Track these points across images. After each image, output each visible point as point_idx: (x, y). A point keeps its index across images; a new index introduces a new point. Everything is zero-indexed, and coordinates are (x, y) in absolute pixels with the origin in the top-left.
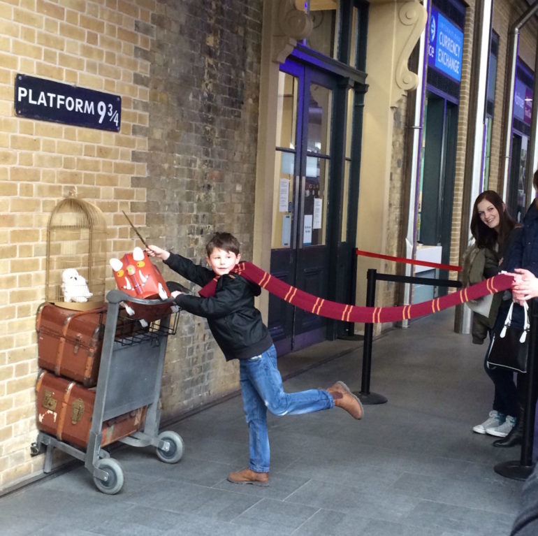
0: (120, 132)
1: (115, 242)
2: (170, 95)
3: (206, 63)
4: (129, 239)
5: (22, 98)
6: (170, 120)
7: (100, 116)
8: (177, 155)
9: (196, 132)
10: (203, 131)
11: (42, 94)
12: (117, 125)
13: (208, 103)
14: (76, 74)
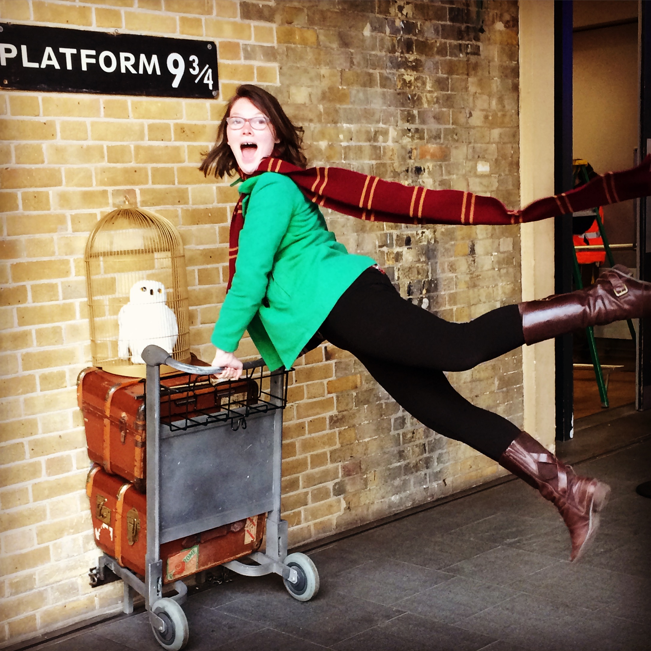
0: (221, 97)
2: (322, 31)
5: (8, 59)
6: (324, 70)
7: (174, 76)
8: (345, 125)
9: (383, 86)
11: (49, 50)
12: (211, 88)
13: (407, 36)
14: (117, 14)
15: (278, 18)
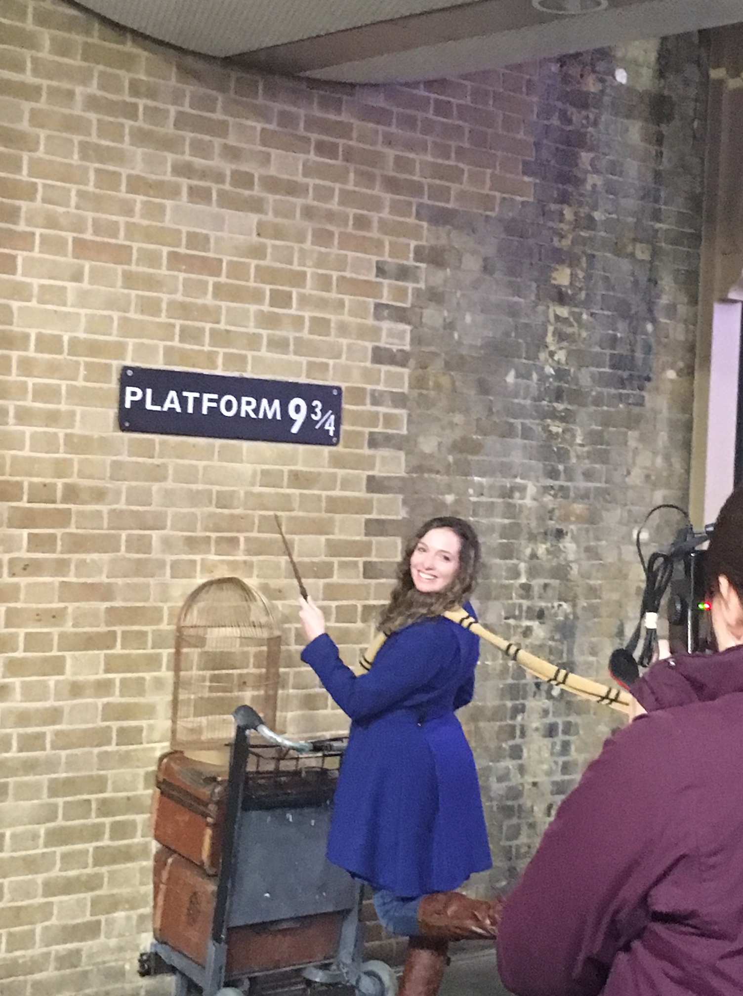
0: (341, 445)
2: (459, 376)
3: (551, 316)
4: (359, 625)
5: (133, 402)
6: (458, 418)
7: (294, 421)
8: (477, 479)
9: (525, 437)
10: (545, 435)
11: (172, 394)
12: (331, 434)
13: (556, 384)
14: (243, 358)
15: (412, 362)
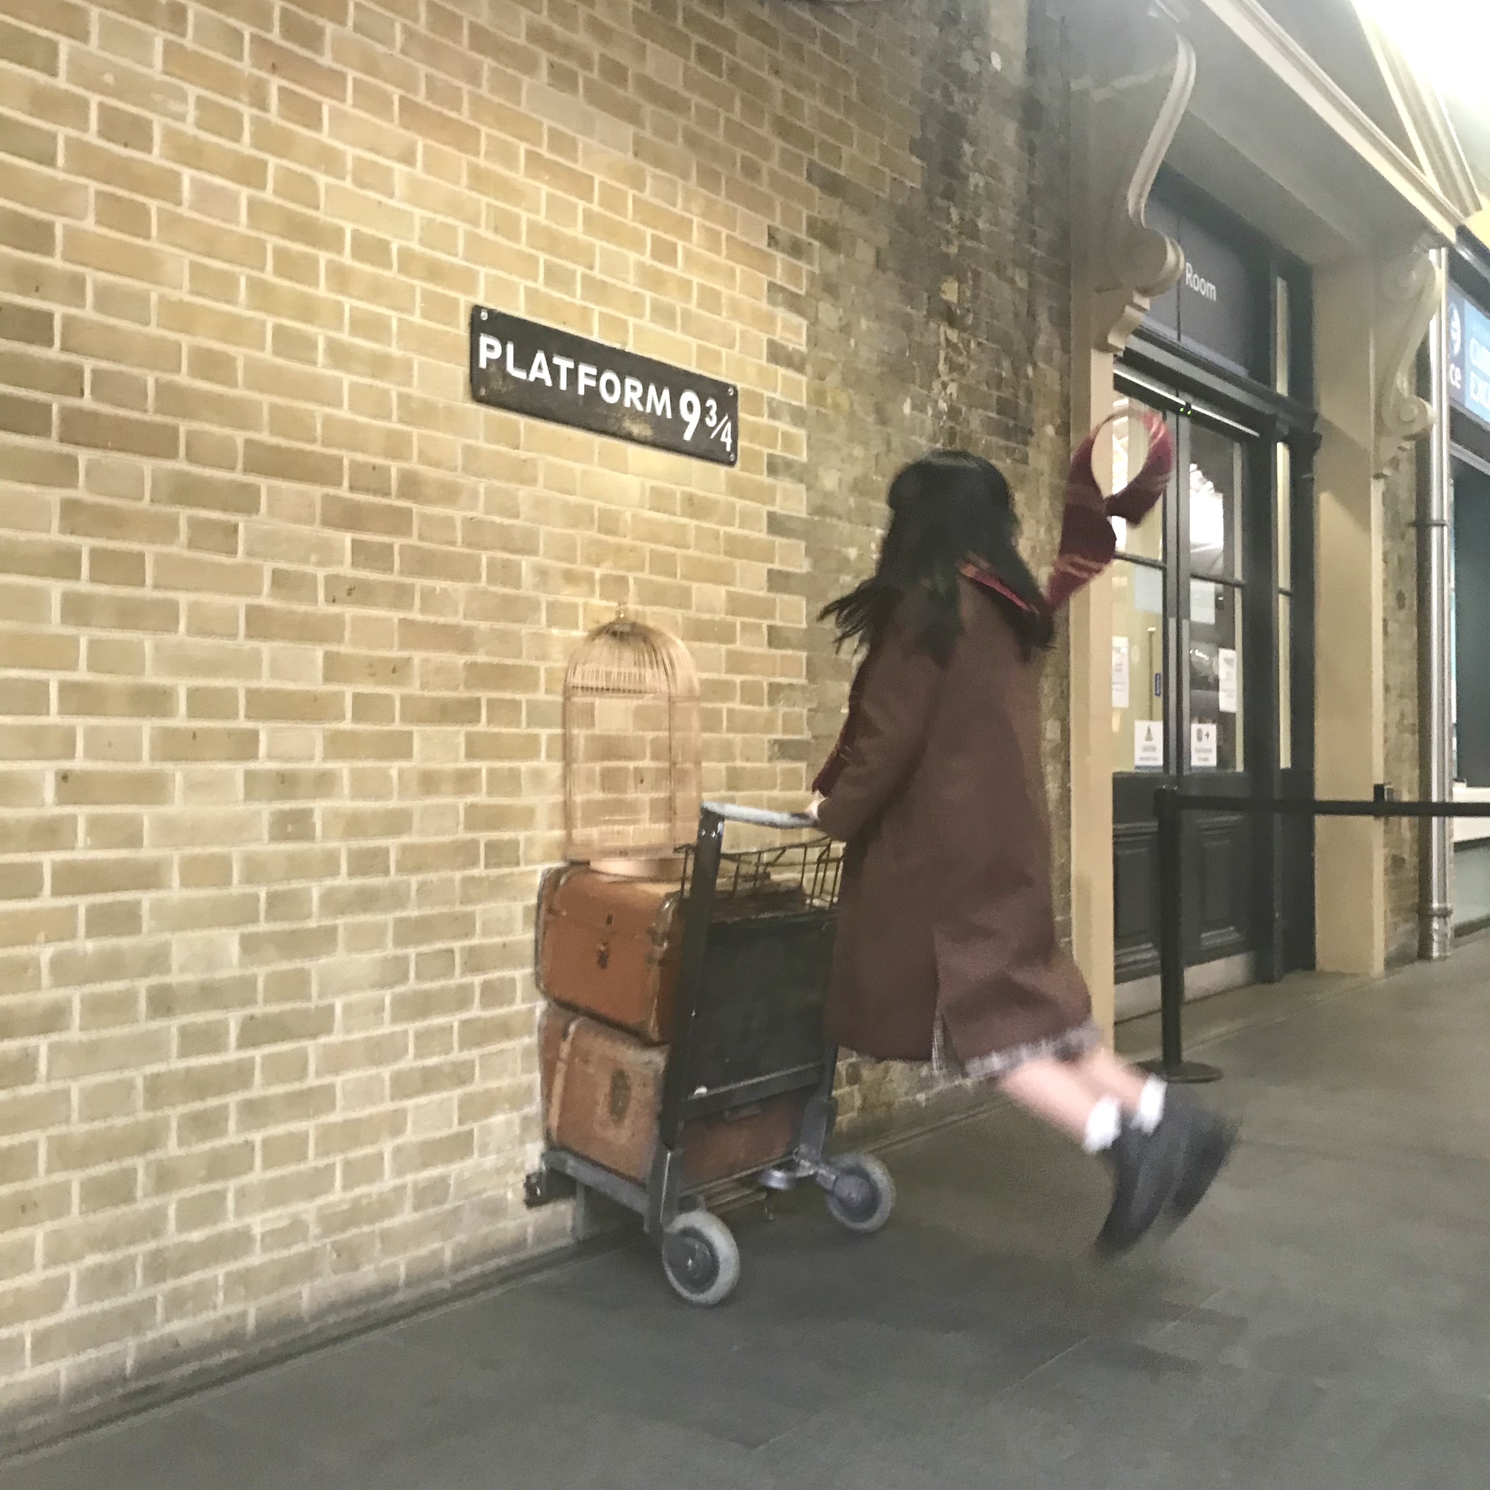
0: (738, 464)
1: (731, 712)
2: (856, 397)
3: (942, 338)
4: (766, 708)
5: (489, 361)
6: (858, 451)
7: (686, 424)
11: (540, 357)
12: (728, 449)
13: (949, 424)
14: (624, 325)
15: (809, 368)
